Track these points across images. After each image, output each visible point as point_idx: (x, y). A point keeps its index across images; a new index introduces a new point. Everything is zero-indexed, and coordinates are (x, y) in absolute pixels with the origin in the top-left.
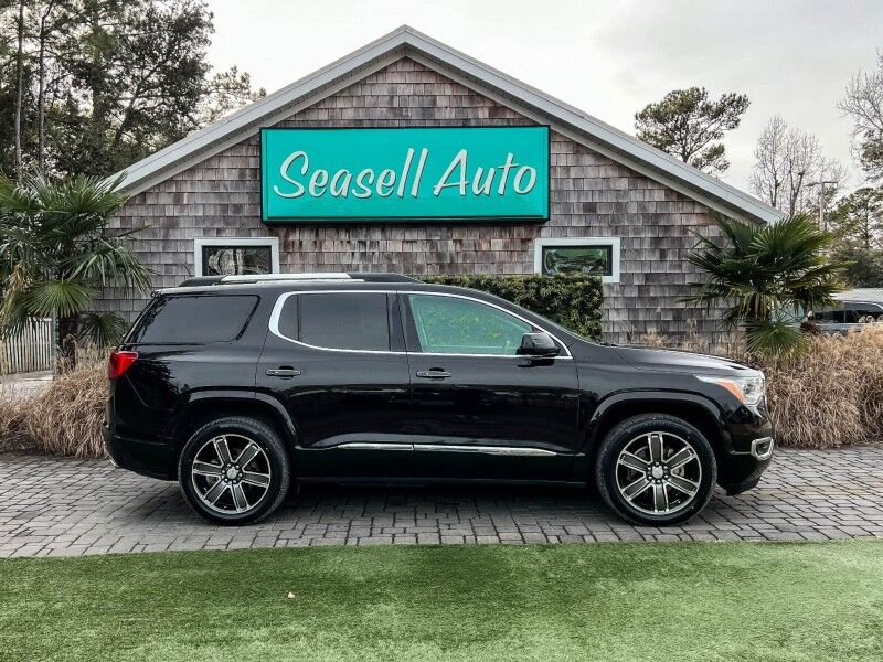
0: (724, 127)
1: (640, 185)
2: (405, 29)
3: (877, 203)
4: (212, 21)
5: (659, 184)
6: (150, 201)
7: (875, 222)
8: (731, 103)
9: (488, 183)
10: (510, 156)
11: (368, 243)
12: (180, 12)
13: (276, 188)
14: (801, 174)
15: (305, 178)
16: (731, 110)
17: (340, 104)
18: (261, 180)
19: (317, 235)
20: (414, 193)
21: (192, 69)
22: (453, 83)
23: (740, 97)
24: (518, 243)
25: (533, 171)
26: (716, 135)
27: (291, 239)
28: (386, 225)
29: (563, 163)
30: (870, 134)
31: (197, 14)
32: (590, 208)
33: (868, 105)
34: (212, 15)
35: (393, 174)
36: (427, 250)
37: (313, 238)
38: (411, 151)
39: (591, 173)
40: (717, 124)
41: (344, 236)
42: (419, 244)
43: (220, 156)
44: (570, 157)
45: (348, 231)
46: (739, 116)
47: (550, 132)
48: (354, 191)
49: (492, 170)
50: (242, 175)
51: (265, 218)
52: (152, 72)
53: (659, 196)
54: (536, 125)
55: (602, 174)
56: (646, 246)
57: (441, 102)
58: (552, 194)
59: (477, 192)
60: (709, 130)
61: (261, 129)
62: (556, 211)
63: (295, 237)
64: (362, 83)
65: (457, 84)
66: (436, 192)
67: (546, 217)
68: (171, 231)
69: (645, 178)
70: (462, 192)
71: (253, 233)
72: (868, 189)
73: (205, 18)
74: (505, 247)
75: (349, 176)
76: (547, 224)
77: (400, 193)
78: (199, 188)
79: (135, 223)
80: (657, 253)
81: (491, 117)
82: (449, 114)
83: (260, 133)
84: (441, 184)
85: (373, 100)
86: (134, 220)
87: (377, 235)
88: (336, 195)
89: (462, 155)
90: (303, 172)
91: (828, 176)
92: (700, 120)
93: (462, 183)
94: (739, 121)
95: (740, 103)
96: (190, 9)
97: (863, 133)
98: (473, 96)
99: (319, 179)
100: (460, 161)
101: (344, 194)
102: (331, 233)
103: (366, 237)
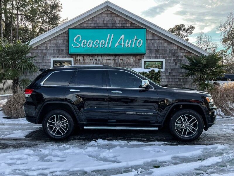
0: (188, 34)
1: (170, 45)
2: (107, 2)
3: (225, 53)
4: (62, 6)
5: (175, 44)
6: (39, 48)
7: (224, 58)
8: (190, 28)
9: (129, 44)
11: (97, 60)
12: (53, 3)
13: (72, 45)
14: (207, 46)
15: (80, 42)
16: (191, 30)
17: (90, 22)
18: (68, 43)
19: (84, 58)
20: (110, 46)
21: (56, 18)
22: (120, 17)
23: (193, 26)
24: (138, 60)
25: (142, 41)
26: (187, 36)
27: (77, 59)
28: (102, 55)
29: (150, 39)
30: (224, 36)
31: (57, 4)
32: (157, 51)
33: (224, 29)
34: (61, 4)
35: (104, 41)
36: (113, 62)
37: (83, 58)
38: (109, 35)
39: (157, 41)
40: (187, 33)
41: (91, 58)
42: (111, 60)
43: (58, 36)
44: (152, 37)
45: (92, 57)
46: (192, 31)
47: (146, 30)
48: (93, 46)
49: (131, 40)
50: (64, 41)
51: (70, 53)
52: (46, 18)
53: (175, 48)
54: (143, 28)
55: (160, 42)
56: (172, 61)
57: (117, 22)
58: (147, 47)
59: (127, 46)
60: (185, 35)
61: (69, 29)
62: (148, 52)
63: (78, 58)
64: (96, 17)
65: (122, 17)
66: (116, 46)
67: (145, 53)
68: (45, 56)
69: (172, 43)
70: (123, 46)
71: (67, 57)
72: (223, 50)
73: (60, 5)
74: (134, 61)
75: (92, 42)
76: (145, 55)
77: (106, 46)
78: (52, 45)
79: (35, 54)
80: (175, 63)
81: (131, 26)
82: (119, 25)
83: (68, 30)
84: (117, 44)
85: (99, 21)
86: (35, 53)
87: (100, 58)
88: (89, 47)
89: (123, 36)
90: (80, 41)
91: (214, 46)
92: (183, 32)
93: (123, 44)
94: (192, 32)
95: (192, 28)
96: (56, 2)
97: (223, 36)
98: (126, 20)
99: (84, 43)
100: (122, 38)
101: (91, 46)
102: (88, 57)
103: (97, 58)
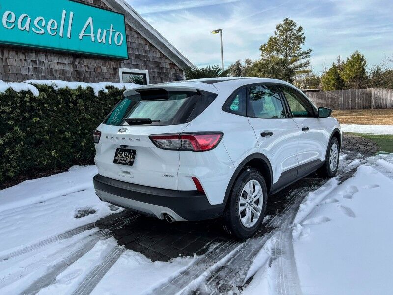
1: (152, 49)
9: (104, 37)
10: (112, 26)
11: (38, 62)
20: (68, 36)
24: (112, 69)
25: (122, 35)
28: (47, 51)
32: (137, 56)
35: (56, 23)
36: (72, 69)
38: (64, 12)
39: (136, 41)
42: (67, 66)
45: (24, 53)
48: (33, 29)
49: (105, 31)
55: (140, 42)
56: (157, 76)
59: (100, 41)
66: (80, 38)
67: (127, 58)
70: (93, 40)
74: (108, 71)
75: (29, 19)
76: (123, 62)
77: (61, 35)
80: (160, 78)
84: (82, 33)
87: (42, 58)
88: (22, 29)
89: (90, 20)
93: (92, 35)
99: (9, 16)
100: (90, 23)
101: (27, 29)
102: (13, 54)
103: (36, 58)
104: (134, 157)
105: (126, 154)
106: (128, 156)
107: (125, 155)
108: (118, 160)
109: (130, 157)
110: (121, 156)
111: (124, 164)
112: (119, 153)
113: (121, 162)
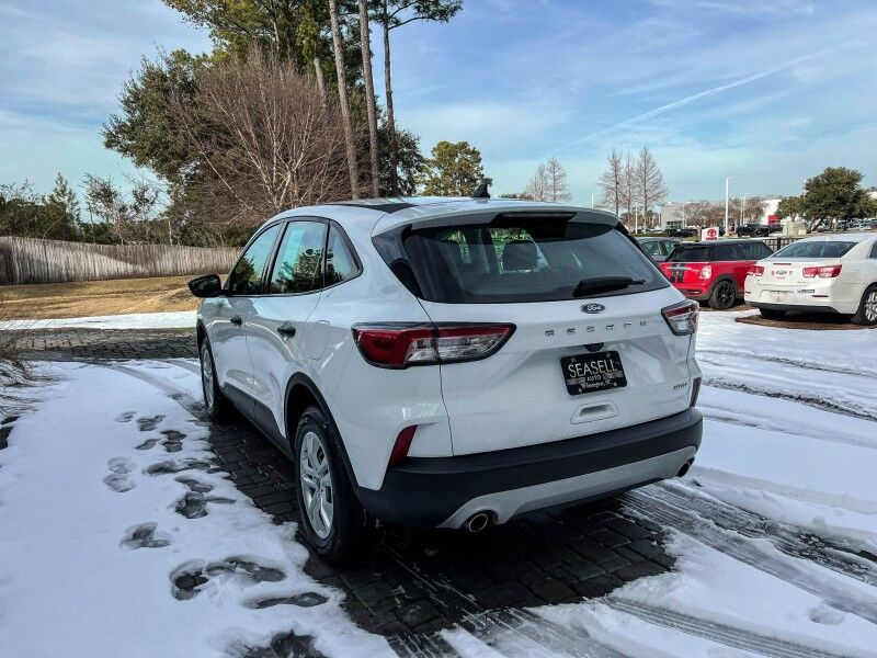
104: (620, 368)
105: (596, 365)
106: (603, 369)
107: (592, 369)
108: (579, 386)
109: (610, 367)
110: (581, 372)
111: (601, 388)
112: (574, 368)
113: (590, 386)
